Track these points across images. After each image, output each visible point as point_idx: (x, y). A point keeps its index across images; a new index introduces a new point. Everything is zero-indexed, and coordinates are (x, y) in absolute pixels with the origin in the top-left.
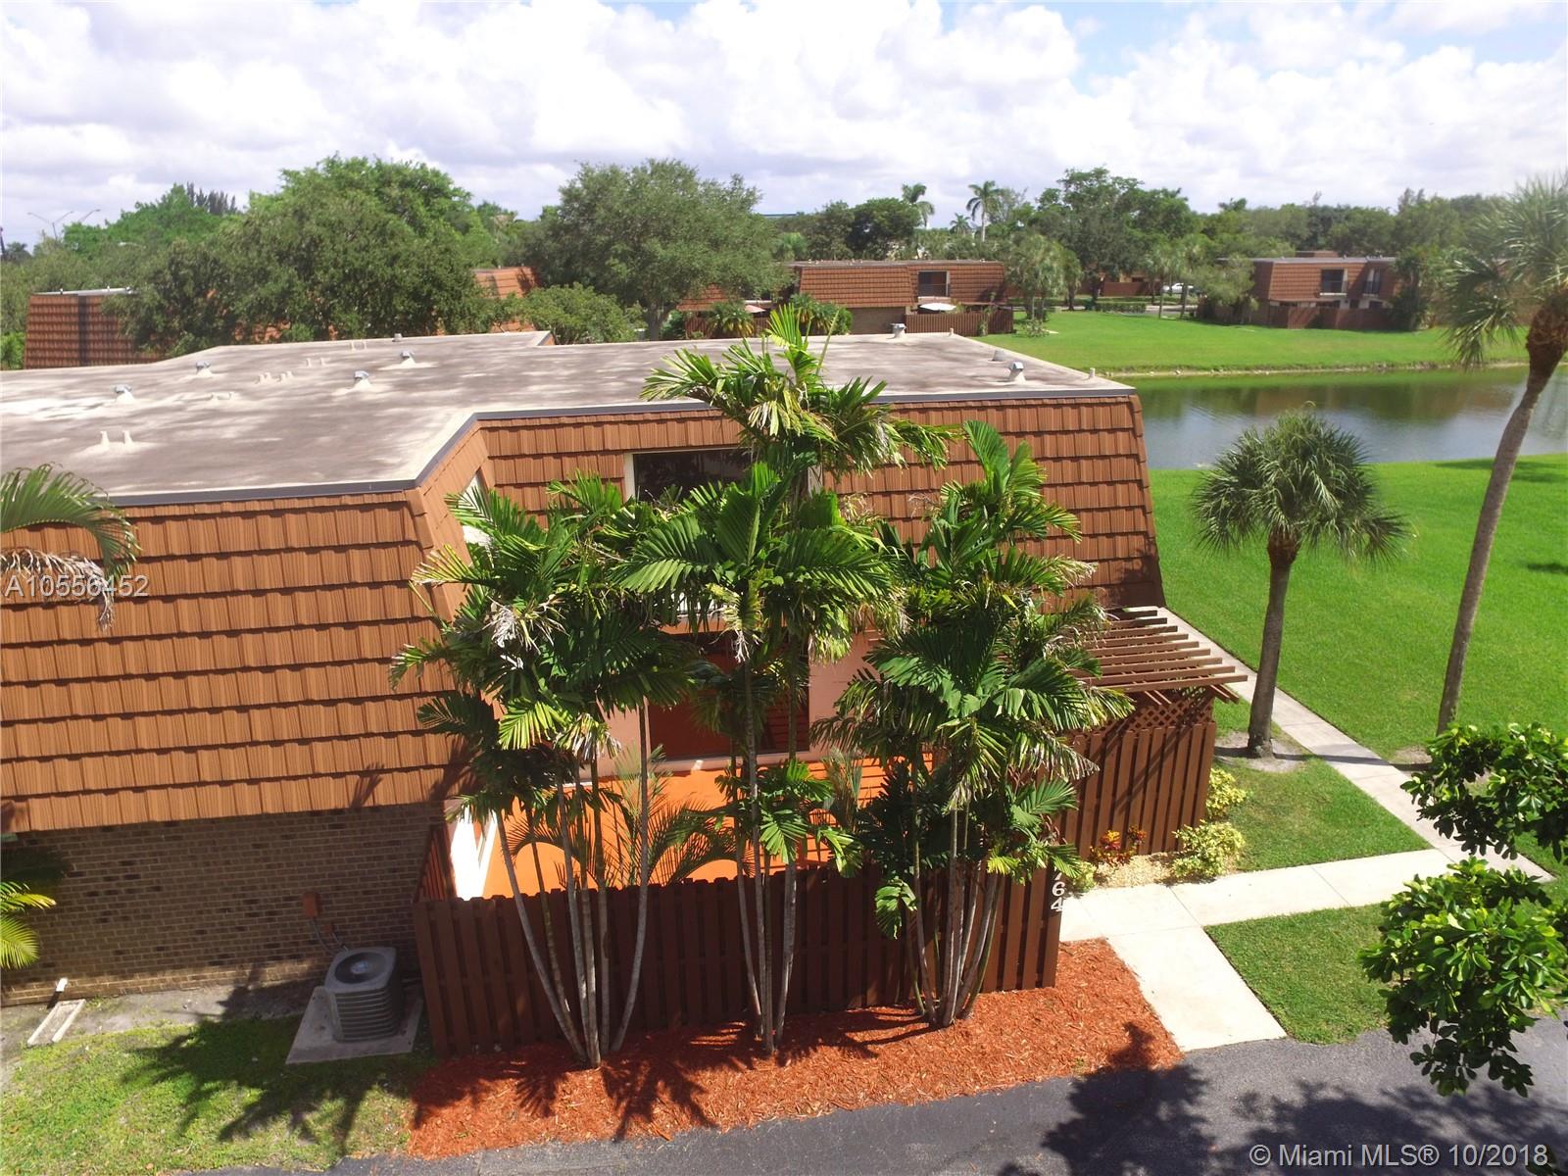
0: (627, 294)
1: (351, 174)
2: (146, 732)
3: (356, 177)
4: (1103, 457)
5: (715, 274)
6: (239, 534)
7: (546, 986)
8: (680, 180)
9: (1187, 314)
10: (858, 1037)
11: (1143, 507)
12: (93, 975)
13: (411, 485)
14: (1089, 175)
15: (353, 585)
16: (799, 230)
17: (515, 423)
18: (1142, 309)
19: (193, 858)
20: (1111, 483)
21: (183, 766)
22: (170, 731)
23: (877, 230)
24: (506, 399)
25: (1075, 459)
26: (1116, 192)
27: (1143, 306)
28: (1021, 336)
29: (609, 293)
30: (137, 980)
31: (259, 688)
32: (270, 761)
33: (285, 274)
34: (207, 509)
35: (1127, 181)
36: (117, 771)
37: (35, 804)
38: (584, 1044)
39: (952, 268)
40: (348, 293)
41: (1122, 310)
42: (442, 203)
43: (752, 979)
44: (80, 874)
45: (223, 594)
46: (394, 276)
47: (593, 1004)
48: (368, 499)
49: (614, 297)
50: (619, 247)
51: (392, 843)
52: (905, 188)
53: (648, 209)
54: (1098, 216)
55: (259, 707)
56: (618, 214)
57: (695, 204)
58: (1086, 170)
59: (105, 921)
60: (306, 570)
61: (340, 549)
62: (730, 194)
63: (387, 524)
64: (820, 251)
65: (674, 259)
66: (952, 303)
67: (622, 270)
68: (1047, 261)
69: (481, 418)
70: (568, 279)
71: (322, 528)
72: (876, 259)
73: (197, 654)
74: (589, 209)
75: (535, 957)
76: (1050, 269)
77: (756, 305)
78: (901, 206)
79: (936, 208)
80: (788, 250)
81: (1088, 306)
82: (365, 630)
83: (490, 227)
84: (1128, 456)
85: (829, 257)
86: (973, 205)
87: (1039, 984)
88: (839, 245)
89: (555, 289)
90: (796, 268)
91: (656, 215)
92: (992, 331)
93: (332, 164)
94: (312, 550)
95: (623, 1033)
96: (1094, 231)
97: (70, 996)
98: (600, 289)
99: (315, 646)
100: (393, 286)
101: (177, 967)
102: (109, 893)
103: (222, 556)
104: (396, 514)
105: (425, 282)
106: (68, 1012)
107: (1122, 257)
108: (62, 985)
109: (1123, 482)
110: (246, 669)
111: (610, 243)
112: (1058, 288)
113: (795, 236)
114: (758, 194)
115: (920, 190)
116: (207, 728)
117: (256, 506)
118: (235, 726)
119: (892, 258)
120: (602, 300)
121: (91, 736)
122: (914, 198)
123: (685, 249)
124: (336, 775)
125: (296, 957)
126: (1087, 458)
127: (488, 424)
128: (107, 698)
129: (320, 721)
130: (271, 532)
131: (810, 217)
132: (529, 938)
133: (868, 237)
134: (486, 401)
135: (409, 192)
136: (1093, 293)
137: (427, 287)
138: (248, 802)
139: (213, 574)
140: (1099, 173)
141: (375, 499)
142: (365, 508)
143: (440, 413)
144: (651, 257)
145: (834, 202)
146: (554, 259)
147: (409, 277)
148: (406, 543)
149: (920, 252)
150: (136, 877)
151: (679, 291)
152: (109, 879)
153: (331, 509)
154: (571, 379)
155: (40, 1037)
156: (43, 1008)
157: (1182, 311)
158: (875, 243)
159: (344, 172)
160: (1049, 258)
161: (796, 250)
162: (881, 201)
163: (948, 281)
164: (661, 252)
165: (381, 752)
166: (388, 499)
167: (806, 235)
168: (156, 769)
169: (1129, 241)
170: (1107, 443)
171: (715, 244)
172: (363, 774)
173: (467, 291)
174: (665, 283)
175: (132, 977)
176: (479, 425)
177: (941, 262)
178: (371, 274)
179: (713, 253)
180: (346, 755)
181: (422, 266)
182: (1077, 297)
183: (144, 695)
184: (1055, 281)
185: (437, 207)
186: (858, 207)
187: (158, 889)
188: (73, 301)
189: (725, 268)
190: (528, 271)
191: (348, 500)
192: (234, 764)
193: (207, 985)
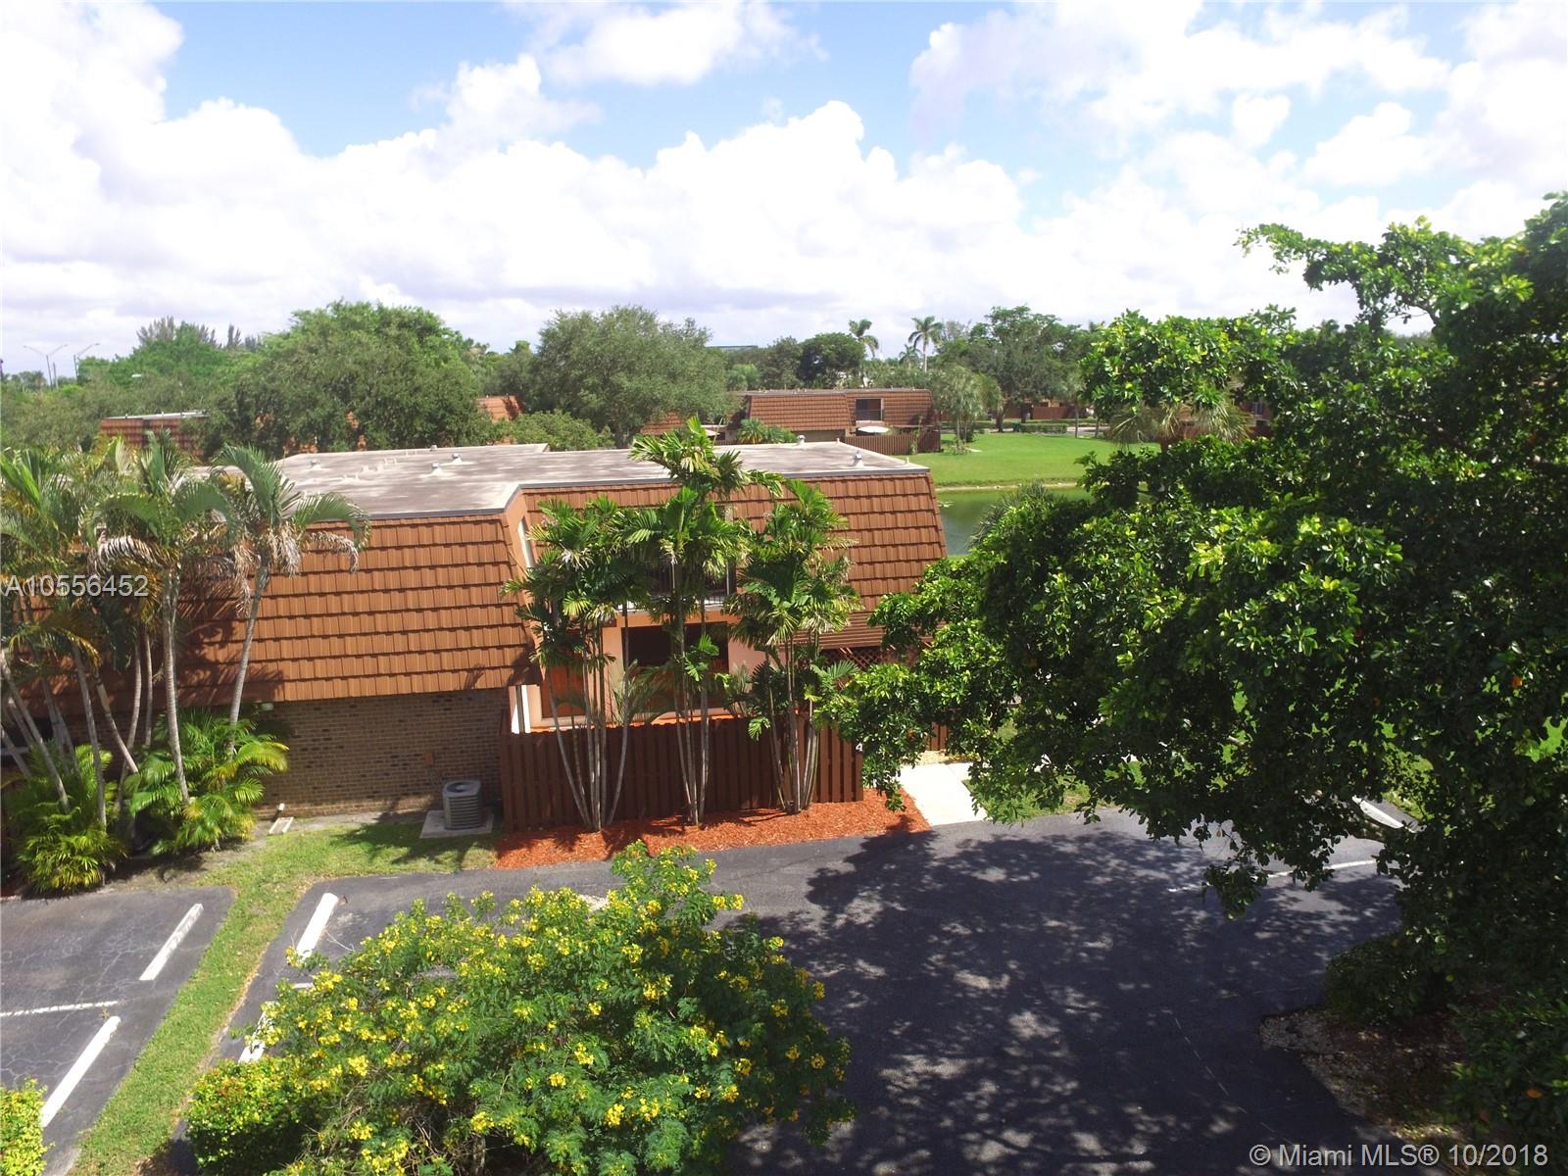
0: (598, 420)
1: (354, 317)
2: (351, 645)
3: (358, 319)
4: (911, 511)
5: (673, 402)
6: (408, 536)
7: (571, 782)
8: (642, 323)
9: (1101, 434)
10: (746, 820)
11: (939, 543)
12: (299, 803)
13: (502, 511)
14: (1012, 312)
15: (469, 564)
16: (753, 362)
17: (544, 491)
18: (1063, 430)
19: (363, 728)
20: (917, 528)
21: (369, 665)
22: (364, 645)
23: (826, 361)
24: (534, 478)
25: (893, 513)
26: (1038, 328)
27: (1064, 427)
28: (947, 454)
29: (584, 417)
30: (325, 807)
31: (414, 621)
32: (417, 663)
33: (328, 403)
34: (392, 523)
35: (1046, 317)
36: (333, 667)
37: (288, 686)
38: (591, 816)
39: (886, 396)
40: (379, 417)
41: (1046, 432)
42: (431, 339)
43: (685, 778)
44: (299, 737)
45: (398, 569)
46: (416, 404)
47: (598, 786)
48: (478, 518)
49: (589, 421)
50: (590, 381)
51: (479, 720)
52: (852, 323)
53: (616, 347)
54: (1020, 349)
55: (414, 631)
56: (590, 352)
57: (655, 343)
58: (1009, 308)
59: (309, 767)
60: (443, 555)
61: (462, 545)
62: (686, 335)
63: (488, 532)
64: (771, 381)
65: (638, 390)
66: (885, 426)
67: (594, 400)
68: (969, 389)
69: (523, 487)
70: (548, 406)
71: (453, 533)
72: (825, 388)
73: (382, 602)
74: (566, 346)
75: (566, 763)
76: (970, 396)
77: (712, 429)
78: (848, 339)
79: (879, 342)
80: (741, 380)
81: (1016, 428)
82: (473, 589)
83: (466, 359)
84: (927, 511)
85: (779, 387)
86: (915, 338)
87: (854, 800)
88: (789, 375)
89: (538, 415)
90: (747, 397)
91: (623, 352)
92: (922, 449)
93: (337, 307)
94: (447, 545)
95: (613, 812)
96: (1017, 362)
97: (285, 815)
98: (575, 415)
99: (446, 598)
100: (415, 412)
101: (347, 799)
102: (314, 749)
103: (399, 548)
104: (493, 526)
105: (439, 409)
106: (284, 824)
107: (1044, 384)
108: (282, 807)
109: (925, 527)
110: (408, 610)
111: (581, 378)
112: (978, 410)
113: (748, 368)
114: (708, 333)
115: (866, 325)
116: (384, 643)
117: (419, 521)
118: (400, 643)
119: (839, 389)
120: (579, 424)
121: (320, 647)
122: (860, 333)
123: (647, 381)
124: (454, 671)
125: (418, 794)
126: (901, 512)
127: (528, 491)
128: (331, 626)
129: (446, 640)
130: (425, 534)
131: (763, 351)
132: (563, 752)
133: (819, 369)
134: (523, 479)
135: (405, 332)
136: (1022, 416)
137: (441, 412)
138: (404, 686)
139: (394, 559)
140: (1021, 310)
141: (482, 518)
142: (476, 523)
143: (498, 485)
144: (616, 389)
145: (784, 337)
146: (528, 388)
147: (428, 404)
148: (498, 542)
149: (866, 380)
150: (330, 739)
151: (643, 417)
152: (314, 740)
153: (458, 523)
154: (573, 469)
155: (275, 830)
156: (269, 822)
157: (1096, 431)
158: (824, 373)
159: (348, 314)
160: (969, 386)
161: (749, 380)
162: (828, 336)
163: (882, 407)
164: (627, 384)
165: (479, 658)
166: (489, 518)
167: (759, 367)
168: (354, 666)
169: (1049, 370)
170: (914, 503)
171: (673, 377)
172: (469, 670)
173: (472, 415)
174: (630, 409)
175: (321, 804)
176: (522, 492)
177: (878, 390)
178: (398, 402)
179: (672, 385)
180: (459, 661)
181: (437, 395)
182: (1005, 421)
183: (351, 624)
184: (975, 405)
185: (429, 344)
186: (807, 341)
187: (341, 747)
188: (139, 424)
189: (681, 398)
190: (512, 399)
191: (468, 519)
192: (398, 666)
193: (364, 811)
